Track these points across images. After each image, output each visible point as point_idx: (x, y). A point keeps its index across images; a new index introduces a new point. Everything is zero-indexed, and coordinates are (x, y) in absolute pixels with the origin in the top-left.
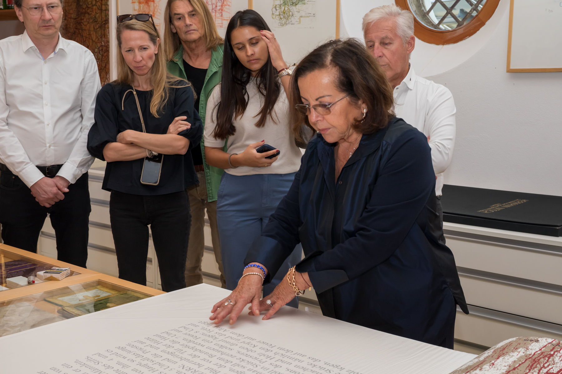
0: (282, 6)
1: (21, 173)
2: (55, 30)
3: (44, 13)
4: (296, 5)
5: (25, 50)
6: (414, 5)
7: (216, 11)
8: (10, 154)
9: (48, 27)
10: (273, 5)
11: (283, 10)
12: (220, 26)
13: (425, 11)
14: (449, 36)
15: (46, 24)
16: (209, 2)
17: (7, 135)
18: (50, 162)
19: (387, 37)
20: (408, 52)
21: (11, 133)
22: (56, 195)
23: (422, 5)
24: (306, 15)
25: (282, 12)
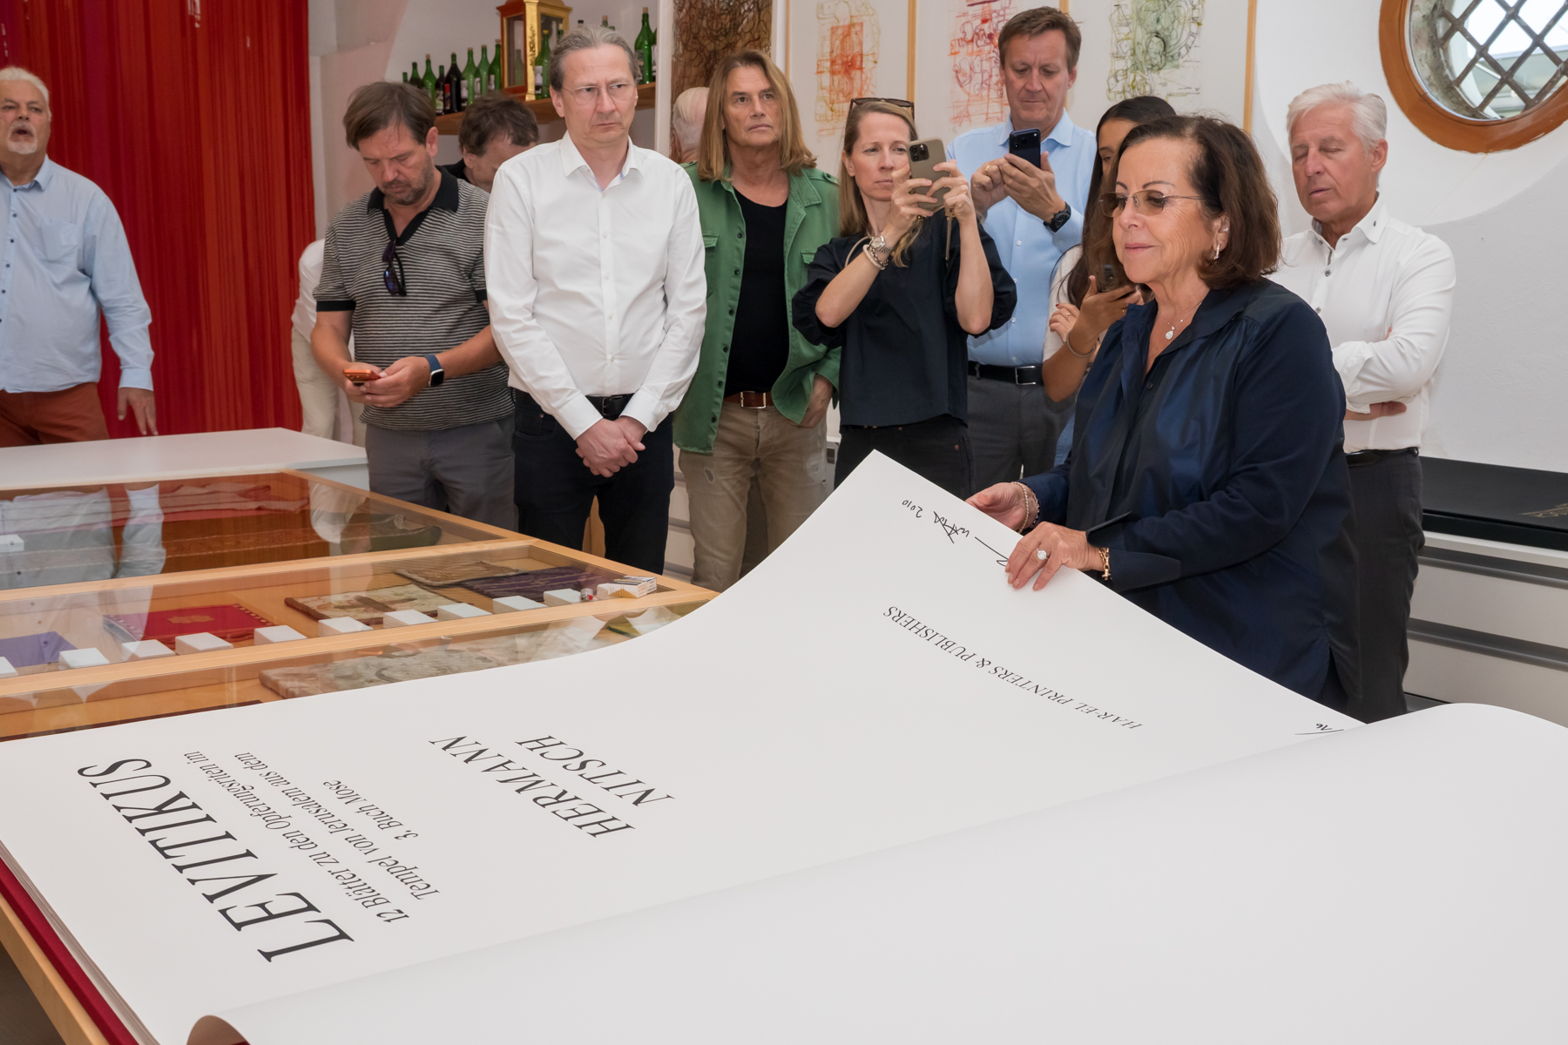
0: (1129, 73)
1: (561, 411)
2: (621, 132)
3: (602, 99)
4: (1160, 69)
5: (569, 171)
6: (1426, 66)
7: (989, 85)
8: (542, 373)
9: (607, 127)
10: (1111, 71)
11: (1131, 81)
12: (998, 119)
13: (1451, 79)
14: (1501, 134)
15: (604, 121)
16: (976, 67)
17: (536, 336)
18: (611, 389)
19: (1332, 139)
20: (1373, 170)
21: (542, 334)
22: (624, 452)
23: (1445, 64)
24: (1180, 91)
25: (1129, 86)
